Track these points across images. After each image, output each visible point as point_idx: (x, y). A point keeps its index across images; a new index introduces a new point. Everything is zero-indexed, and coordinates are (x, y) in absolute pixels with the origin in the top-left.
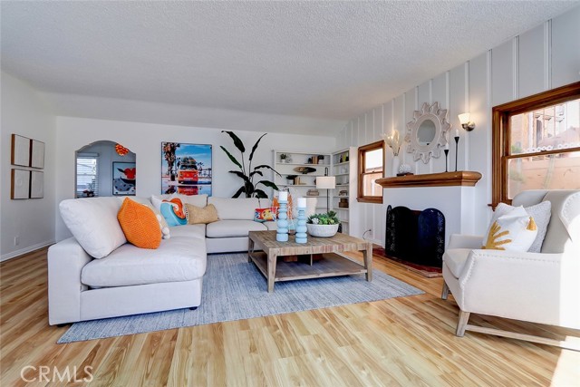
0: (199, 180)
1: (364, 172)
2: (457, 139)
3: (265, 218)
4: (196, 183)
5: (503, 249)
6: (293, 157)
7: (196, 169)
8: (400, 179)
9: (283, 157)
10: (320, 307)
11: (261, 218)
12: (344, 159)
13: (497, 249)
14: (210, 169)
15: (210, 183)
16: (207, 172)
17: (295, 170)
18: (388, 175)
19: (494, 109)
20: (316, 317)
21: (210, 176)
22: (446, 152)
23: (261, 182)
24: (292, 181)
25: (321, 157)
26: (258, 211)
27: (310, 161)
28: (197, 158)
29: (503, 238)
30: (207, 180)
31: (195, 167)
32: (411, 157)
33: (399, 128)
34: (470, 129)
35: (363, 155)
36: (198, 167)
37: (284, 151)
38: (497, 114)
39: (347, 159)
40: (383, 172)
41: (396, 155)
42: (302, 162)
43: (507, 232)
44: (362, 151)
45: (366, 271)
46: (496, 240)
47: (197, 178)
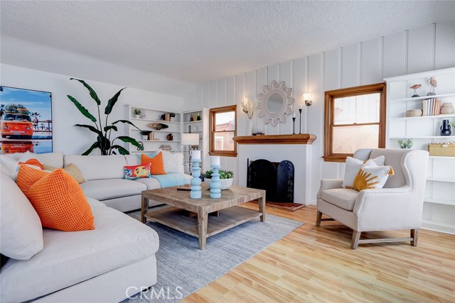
0: (34, 134)
1: (214, 130)
2: (300, 110)
3: (138, 175)
4: (30, 137)
5: (374, 188)
6: (147, 113)
7: (29, 120)
8: (256, 137)
9: (137, 112)
10: (258, 253)
11: (134, 175)
12: (195, 118)
13: (370, 188)
14: (50, 122)
15: (51, 138)
16: (46, 125)
17: (148, 126)
18: (241, 134)
19: (326, 93)
20: (265, 261)
21: (49, 130)
22: (294, 119)
23: (120, 138)
24: (146, 137)
25: (172, 115)
26: (128, 168)
27: (163, 117)
28: (31, 108)
29: (374, 181)
30: (46, 135)
31: (28, 118)
32: (261, 121)
33: (250, 97)
34: (308, 105)
35: (214, 116)
36: (33, 118)
37: (138, 107)
38: (328, 96)
39: (199, 118)
40: (235, 132)
41: (250, 118)
42: (155, 118)
43: (376, 177)
44: (213, 113)
45: (261, 214)
46: (368, 183)
47: (31, 131)
